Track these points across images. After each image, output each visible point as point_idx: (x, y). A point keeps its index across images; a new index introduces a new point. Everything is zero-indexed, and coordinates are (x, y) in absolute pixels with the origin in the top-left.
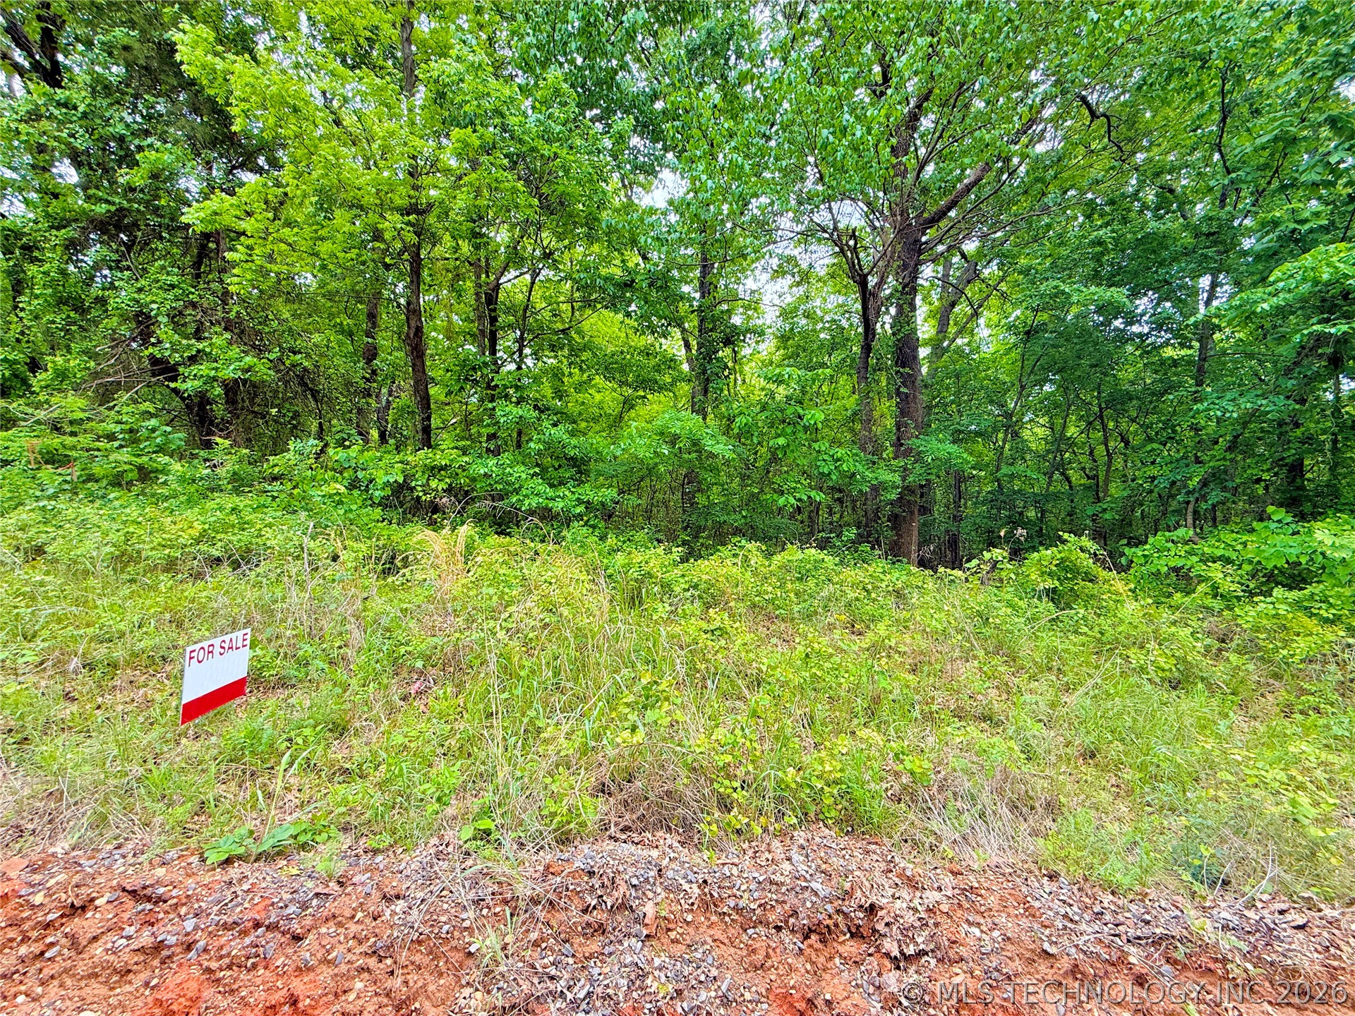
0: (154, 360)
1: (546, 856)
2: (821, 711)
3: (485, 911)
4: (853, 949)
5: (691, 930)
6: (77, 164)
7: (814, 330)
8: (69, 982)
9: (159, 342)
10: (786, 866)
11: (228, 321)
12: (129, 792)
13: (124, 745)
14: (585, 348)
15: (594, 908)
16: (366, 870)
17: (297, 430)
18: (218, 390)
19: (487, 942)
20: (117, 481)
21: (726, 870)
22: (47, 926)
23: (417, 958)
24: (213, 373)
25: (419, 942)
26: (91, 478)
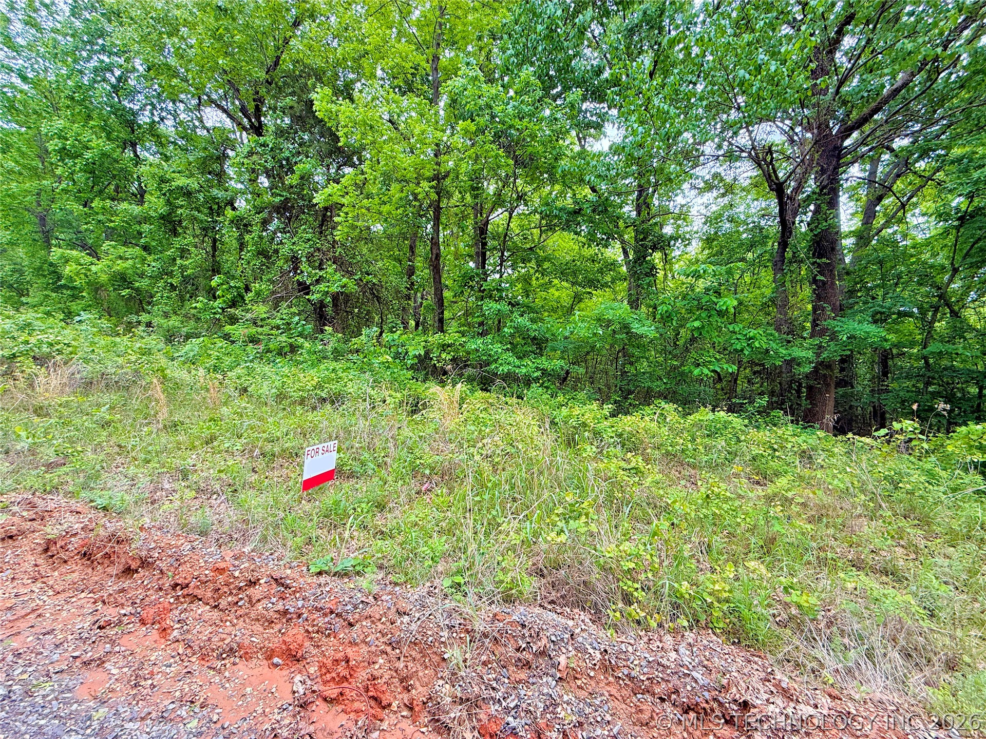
0: (300, 283)
1: (495, 609)
2: (718, 541)
3: (455, 635)
4: (726, 733)
5: (593, 683)
6: (268, 177)
7: (738, 231)
8: (247, 621)
9: (302, 272)
10: (673, 655)
11: (335, 257)
12: (277, 526)
13: (276, 500)
14: (547, 259)
15: (524, 649)
16: (389, 594)
17: (368, 322)
18: (329, 299)
19: (454, 654)
20: (281, 353)
21: (623, 646)
22: (240, 589)
23: (414, 653)
24: (326, 289)
25: (415, 644)
26: (269, 351)
